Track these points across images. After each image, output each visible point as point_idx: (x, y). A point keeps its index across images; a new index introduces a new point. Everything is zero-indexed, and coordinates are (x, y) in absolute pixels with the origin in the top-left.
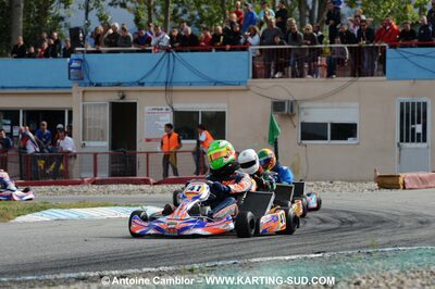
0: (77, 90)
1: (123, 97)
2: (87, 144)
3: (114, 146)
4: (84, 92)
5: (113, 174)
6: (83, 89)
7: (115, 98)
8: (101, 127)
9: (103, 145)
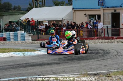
0: (102, 9)
1: (115, 11)
2: (105, 25)
3: (113, 26)
4: (104, 10)
5: (113, 35)
6: (103, 8)
7: (113, 11)
8: (109, 20)
9: (110, 26)
